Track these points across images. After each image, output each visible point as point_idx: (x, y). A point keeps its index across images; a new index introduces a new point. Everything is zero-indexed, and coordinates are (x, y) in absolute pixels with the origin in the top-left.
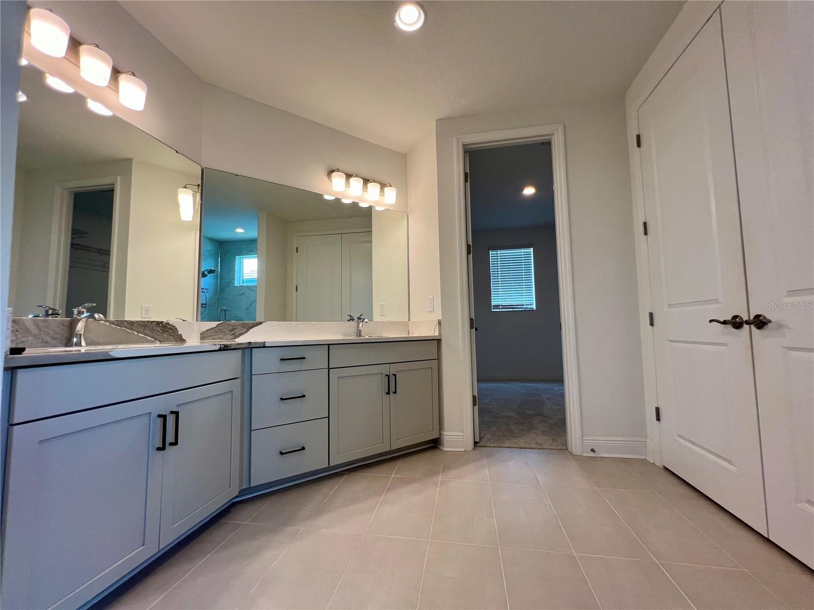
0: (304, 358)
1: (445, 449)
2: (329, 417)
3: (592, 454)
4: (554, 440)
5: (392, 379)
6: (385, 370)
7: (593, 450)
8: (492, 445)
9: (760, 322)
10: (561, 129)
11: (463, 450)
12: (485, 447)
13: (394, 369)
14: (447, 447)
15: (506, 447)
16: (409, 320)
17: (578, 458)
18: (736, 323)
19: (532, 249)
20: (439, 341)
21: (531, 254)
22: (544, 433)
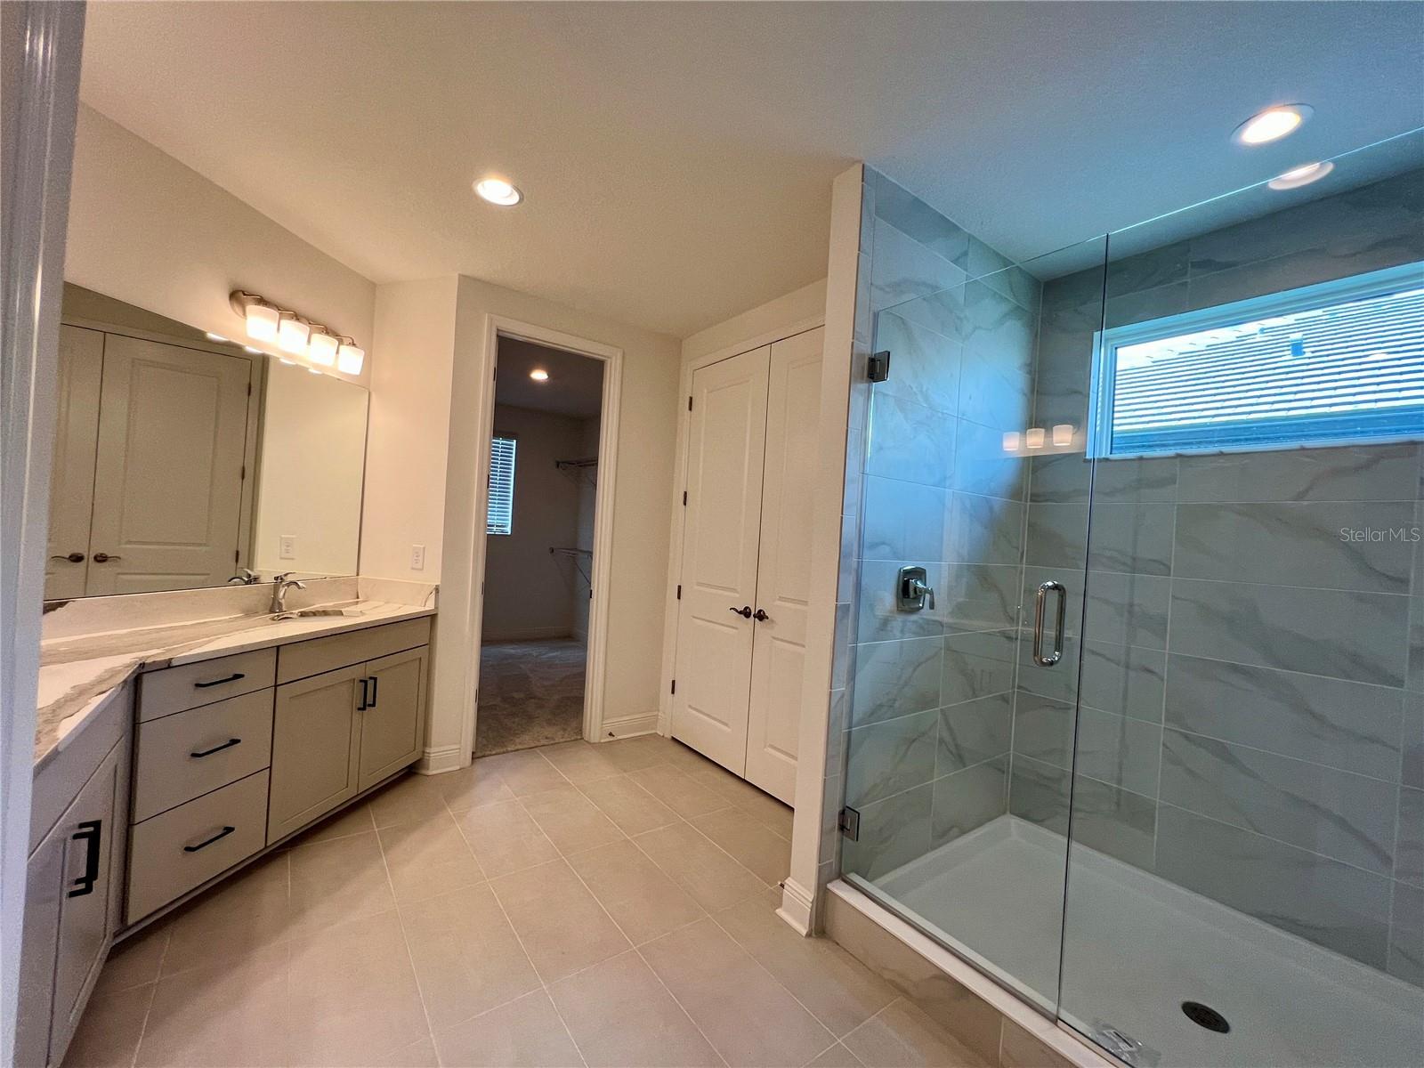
0: (242, 676)
1: (431, 772)
2: (270, 767)
3: (611, 739)
4: (565, 730)
5: (371, 683)
6: (358, 673)
7: (611, 734)
8: (494, 752)
9: (761, 616)
10: (619, 355)
11: (458, 768)
12: (484, 756)
13: (370, 670)
14: (433, 769)
15: (512, 751)
16: (358, 575)
17: (598, 746)
18: (746, 613)
19: (515, 441)
20: (432, 617)
21: (512, 449)
22: (550, 723)
